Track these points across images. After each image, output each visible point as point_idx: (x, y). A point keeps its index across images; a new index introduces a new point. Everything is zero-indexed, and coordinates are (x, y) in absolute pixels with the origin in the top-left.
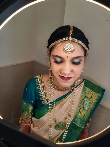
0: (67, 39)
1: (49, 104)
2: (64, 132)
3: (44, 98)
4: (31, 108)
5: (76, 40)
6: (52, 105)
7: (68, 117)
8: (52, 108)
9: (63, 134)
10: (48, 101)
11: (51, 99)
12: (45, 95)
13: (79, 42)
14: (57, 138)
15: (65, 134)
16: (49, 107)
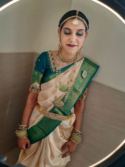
0: (75, 16)
1: (57, 71)
2: (67, 93)
3: (52, 66)
4: (41, 76)
5: (81, 18)
6: (59, 72)
7: (70, 82)
8: (59, 74)
9: (66, 95)
10: (55, 69)
11: (58, 68)
12: (54, 65)
13: (82, 19)
14: (60, 99)
15: (67, 94)
16: (57, 73)
